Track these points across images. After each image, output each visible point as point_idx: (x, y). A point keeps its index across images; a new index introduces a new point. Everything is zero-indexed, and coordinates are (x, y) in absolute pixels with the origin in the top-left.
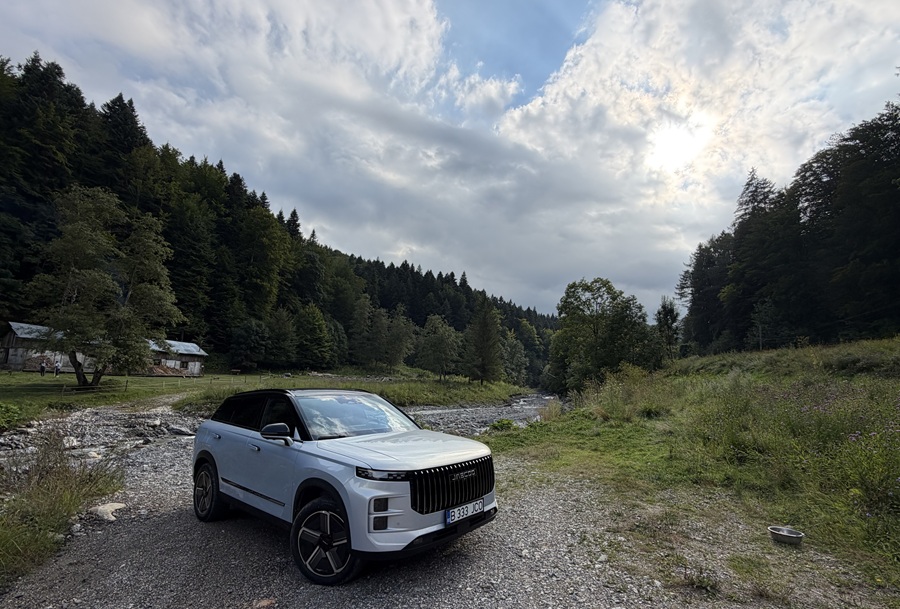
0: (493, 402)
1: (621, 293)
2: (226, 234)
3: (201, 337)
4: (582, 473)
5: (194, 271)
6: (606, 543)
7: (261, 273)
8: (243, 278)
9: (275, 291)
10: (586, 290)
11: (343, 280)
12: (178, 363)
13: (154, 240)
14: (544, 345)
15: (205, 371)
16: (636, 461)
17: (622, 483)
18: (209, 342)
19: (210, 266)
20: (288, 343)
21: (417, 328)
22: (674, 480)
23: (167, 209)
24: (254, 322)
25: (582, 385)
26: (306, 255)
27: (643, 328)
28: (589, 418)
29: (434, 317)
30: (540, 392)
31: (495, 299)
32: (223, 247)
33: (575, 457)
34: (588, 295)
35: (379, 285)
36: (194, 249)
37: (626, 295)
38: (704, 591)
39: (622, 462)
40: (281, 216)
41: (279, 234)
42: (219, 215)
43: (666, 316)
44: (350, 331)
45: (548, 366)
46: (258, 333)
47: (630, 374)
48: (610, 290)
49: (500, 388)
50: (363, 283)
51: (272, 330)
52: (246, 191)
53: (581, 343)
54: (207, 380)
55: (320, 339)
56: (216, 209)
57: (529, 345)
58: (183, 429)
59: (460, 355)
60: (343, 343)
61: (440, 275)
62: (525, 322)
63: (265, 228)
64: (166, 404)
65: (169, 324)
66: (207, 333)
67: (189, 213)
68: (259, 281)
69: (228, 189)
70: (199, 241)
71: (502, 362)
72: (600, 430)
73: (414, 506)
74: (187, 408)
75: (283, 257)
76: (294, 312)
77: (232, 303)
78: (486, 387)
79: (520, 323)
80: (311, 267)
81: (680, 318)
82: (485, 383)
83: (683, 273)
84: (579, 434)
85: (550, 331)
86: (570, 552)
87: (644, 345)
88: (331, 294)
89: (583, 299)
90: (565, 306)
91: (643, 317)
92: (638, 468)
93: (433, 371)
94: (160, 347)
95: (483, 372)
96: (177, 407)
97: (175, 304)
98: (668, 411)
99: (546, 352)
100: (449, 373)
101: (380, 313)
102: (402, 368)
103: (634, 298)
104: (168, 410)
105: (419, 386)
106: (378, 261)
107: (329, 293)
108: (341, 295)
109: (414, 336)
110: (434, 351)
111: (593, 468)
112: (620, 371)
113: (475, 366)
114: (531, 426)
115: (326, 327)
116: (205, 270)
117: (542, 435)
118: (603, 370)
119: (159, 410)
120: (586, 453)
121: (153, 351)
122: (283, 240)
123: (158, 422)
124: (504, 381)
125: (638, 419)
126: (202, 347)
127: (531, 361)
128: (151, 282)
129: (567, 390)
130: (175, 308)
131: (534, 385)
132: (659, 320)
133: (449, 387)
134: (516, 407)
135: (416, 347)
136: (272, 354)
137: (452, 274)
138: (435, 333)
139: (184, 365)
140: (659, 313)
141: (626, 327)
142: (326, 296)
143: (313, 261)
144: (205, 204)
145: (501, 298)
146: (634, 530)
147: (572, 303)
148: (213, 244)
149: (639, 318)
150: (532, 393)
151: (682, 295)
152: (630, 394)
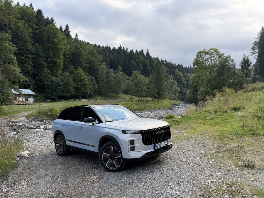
0: (164, 108)
1: (223, 54)
2: (38, 38)
3: (32, 87)
4: (205, 134)
5: (25, 57)
6: (214, 156)
7: (55, 55)
8: (47, 59)
9: (62, 63)
10: (206, 54)
11: (92, 57)
12: (24, 98)
13: (8, 44)
14: (187, 81)
15: (36, 101)
16: (228, 128)
17: (222, 136)
18: (36, 89)
19: (32, 54)
20: (70, 87)
21: (128, 77)
22: (244, 134)
23: (10, 28)
24: (54, 78)
25: (205, 98)
26: (75, 46)
27: (234, 71)
28: (209, 112)
29: (135, 72)
30: (185, 103)
31: (163, 61)
32: (37, 44)
33: (202, 128)
34: (207, 56)
35: (109, 58)
36: (24, 46)
37: (225, 55)
38: (250, 167)
39: (222, 129)
40: (61, 28)
41: (61, 37)
42: (33, 29)
43: (245, 64)
44: (98, 80)
45: (189, 91)
46: (56, 83)
47: (227, 92)
48: (218, 53)
49: (167, 102)
50: (101, 57)
51: (63, 81)
52: (44, 17)
53: (204, 79)
54: (37, 105)
55: (85, 84)
56: (32, 27)
57: (179, 82)
58: (32, 126)
59: (148, 88)
60: (95, 85)
61: (137, 51)
62: (177, 71)
63: (55, 34)
64: (22, 116)
65: (19, 82)
66: (34, 85)
67: (20, 30)
68: (54, 59)
69: (36, 17)
70: (26, 42)
71: (167, 90)
72: (213, 117)
73: (143, 142)
74: (32, 117)
75: (64, 47)
76: (71, 73)
77: (43, 70)
78: (160, 102)
79: (174, 71)
80: (77, 51)
81: (252, 64)
82: (160, 100)
83: (254, 42)
84: (204, 119)
85: (189, 74)
86: (201, 159)
87: (234, 79)
88: (87, 63)
89: (205, 58)
90: (196, 63)
91: (234, 65)
92: (229, 131)
93: (136, 96)
94: (17, 92)
95: (158, 95)
96: (28, 117)
97: (20, 72)
98: (244, 108)
99: (187, 84)
100: (143, 97)
101: (110, 71)
102: (122, 95)
103: (229, 56)
104: (24, 119)
105: (131, 103)
106: (107, 47)
107: (86, 63)
108: (92, 64)
109: (126, 81)
110: (136, 87)
111: (210, 132)
112: (223, 91)
113: (155, 93)
114: (183, 117)
115: (87, 78)
116: (30, 56)
117: (187, 120)
118: (215, 91)
119: (21, 119)
120: (207, 126)
121: (14, 94)
122: (63, 39)
123: (21, 124)
124: (169, 99)
125: (230, 112)
126: (33, 91)
127: (181, 89)
128: (9, 63)
129: (198, 101)
130: (21, 74)
131: (182, 100)
132: (242, 66)
133: (144, 103)
134: (174, 110)
135: (128, 86)
136: (63, 92)
137: (142, 51)
138: (136, 79)
139: (26, 99)
140: (242, 63)
141: (226, 70)
142: (85, 64)
143: (78, 48)
144: (27, 25)
145: (166, 60)
146: (226, 152)
147: (200, 60)
148: (32, 43)
149: (232, 66)
150: (181, 103)
151: (253, 53)
152: (227, 101)
